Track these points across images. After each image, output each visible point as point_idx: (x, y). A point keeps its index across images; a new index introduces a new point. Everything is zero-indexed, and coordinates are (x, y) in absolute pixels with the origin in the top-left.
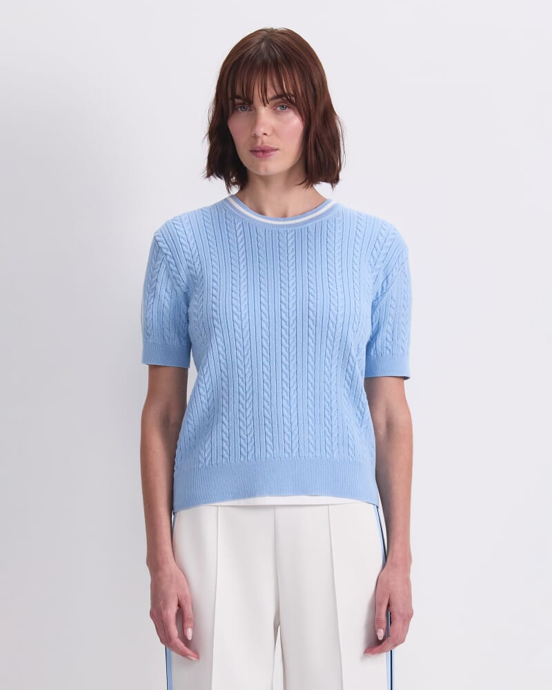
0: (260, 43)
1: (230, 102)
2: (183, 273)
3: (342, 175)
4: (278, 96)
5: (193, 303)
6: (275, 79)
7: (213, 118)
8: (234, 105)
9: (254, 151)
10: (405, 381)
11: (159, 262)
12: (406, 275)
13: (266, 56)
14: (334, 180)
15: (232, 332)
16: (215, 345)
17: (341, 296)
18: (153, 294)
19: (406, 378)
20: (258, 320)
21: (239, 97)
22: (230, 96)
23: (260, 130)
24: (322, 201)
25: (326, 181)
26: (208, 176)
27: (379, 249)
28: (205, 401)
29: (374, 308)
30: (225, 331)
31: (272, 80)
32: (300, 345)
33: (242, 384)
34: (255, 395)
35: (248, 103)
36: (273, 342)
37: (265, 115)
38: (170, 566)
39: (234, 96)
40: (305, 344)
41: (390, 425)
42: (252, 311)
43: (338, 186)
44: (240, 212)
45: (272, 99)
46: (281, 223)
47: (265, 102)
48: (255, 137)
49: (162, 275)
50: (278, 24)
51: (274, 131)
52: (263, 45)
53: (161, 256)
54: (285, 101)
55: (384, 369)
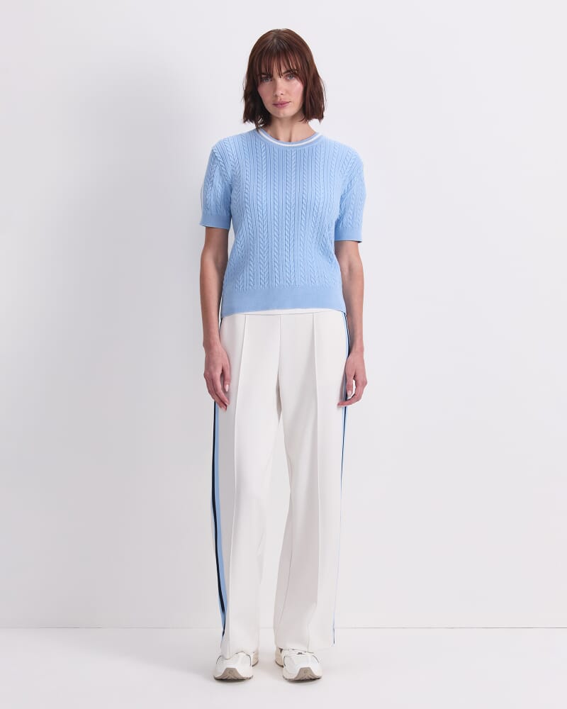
0: (273, 40)
1: (259, 77)
2: (229, 173)
3: (325, 114)
4: (288, 71)
5: (234, 191)
6: (285, 62)
7: (246, 88)
8: (261, 78)
9: (275, 105)
10: (359, 244)
11: (215, 166)
12: (362, 180)
13: (278, 47)
14: (320, 117)
15: (256, 211)
16: (246, 219)
17: (322, 191)
18: (210, 185)
19: (359, 242)
20: (272, 203)
21: (264, 74)
22: (258, 73)
23: (279, 92)
24: (314, 134)
25: (316, 118)
26: (245, 122)
27: (347, 164)
28: (240, 252)
29: (342, 199)
30: (252, 211)
31: (283, 62)
32: (296, 219)
33: (262, 242)
34: (270, 248)
35: (270, 76)
36: (281, 218)
37: (281, 83)
38: (218, 348)
39: (261, 73)
40: (300, 218)
41: (350, 269)
42: (269, 199)
43: (323, 121)
44: (264, 138)
45: (285, 73)
46: (288, 145)
47: (280, 75)
48: (276, 96)
49: (217, 174)
50: (281, 26)
51: (287, 92)
52: (275, 41)
53: (216, 162)
54: (292, 74)
55: (347, 236)
